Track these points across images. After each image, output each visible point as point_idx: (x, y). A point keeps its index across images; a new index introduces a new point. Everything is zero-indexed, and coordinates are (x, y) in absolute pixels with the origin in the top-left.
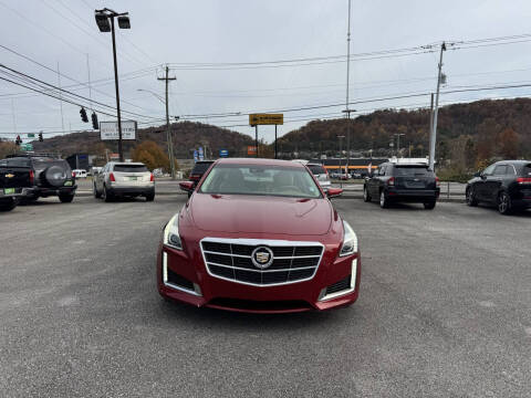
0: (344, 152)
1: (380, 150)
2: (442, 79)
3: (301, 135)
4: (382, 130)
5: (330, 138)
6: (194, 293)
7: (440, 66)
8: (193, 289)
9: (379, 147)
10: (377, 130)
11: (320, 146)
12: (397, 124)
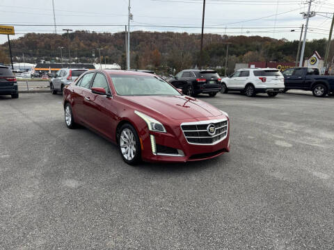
0: (57, 58)
1: (83, 58)
2: (131, 17)
3: (20, 44)
4: (82, 44)
5: (46, 48)
6: (179, 155)
7: (129, 8)
8: (178, 153)
9: (82, 56)
10: (79, 45)
11: (38, 53)
12: (91, 41)
